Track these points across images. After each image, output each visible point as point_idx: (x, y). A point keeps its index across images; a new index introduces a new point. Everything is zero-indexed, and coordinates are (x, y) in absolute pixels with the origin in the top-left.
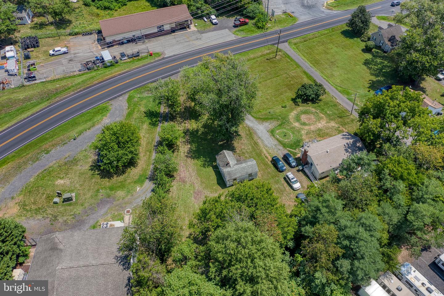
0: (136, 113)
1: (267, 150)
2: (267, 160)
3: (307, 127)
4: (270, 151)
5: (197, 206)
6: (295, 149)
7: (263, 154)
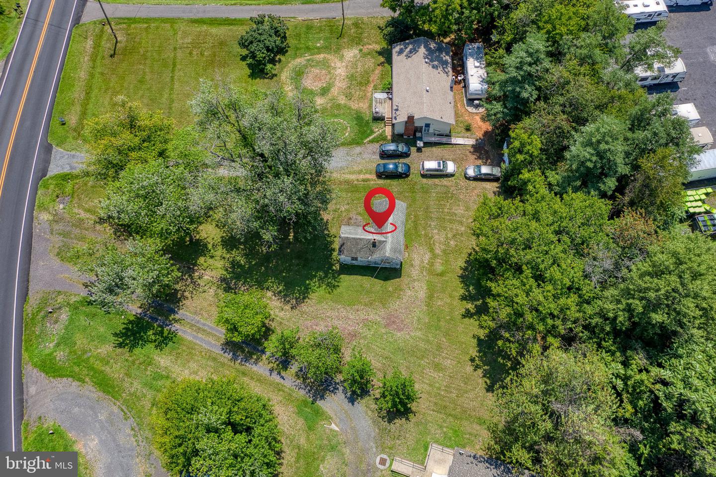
1: (350, 173)
2: (372, 182)
3: (334, 91)
4: (355, 168)
5: (419, 334)
6: (372, 132)
7: (356, 182)
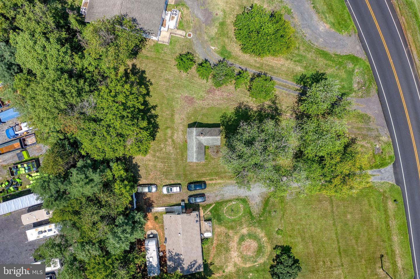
0: (326, 62)
1: (220, 183)
2: (208, 178)
4: (218, 186)
6: (211, 211)
7: (217, 178)
